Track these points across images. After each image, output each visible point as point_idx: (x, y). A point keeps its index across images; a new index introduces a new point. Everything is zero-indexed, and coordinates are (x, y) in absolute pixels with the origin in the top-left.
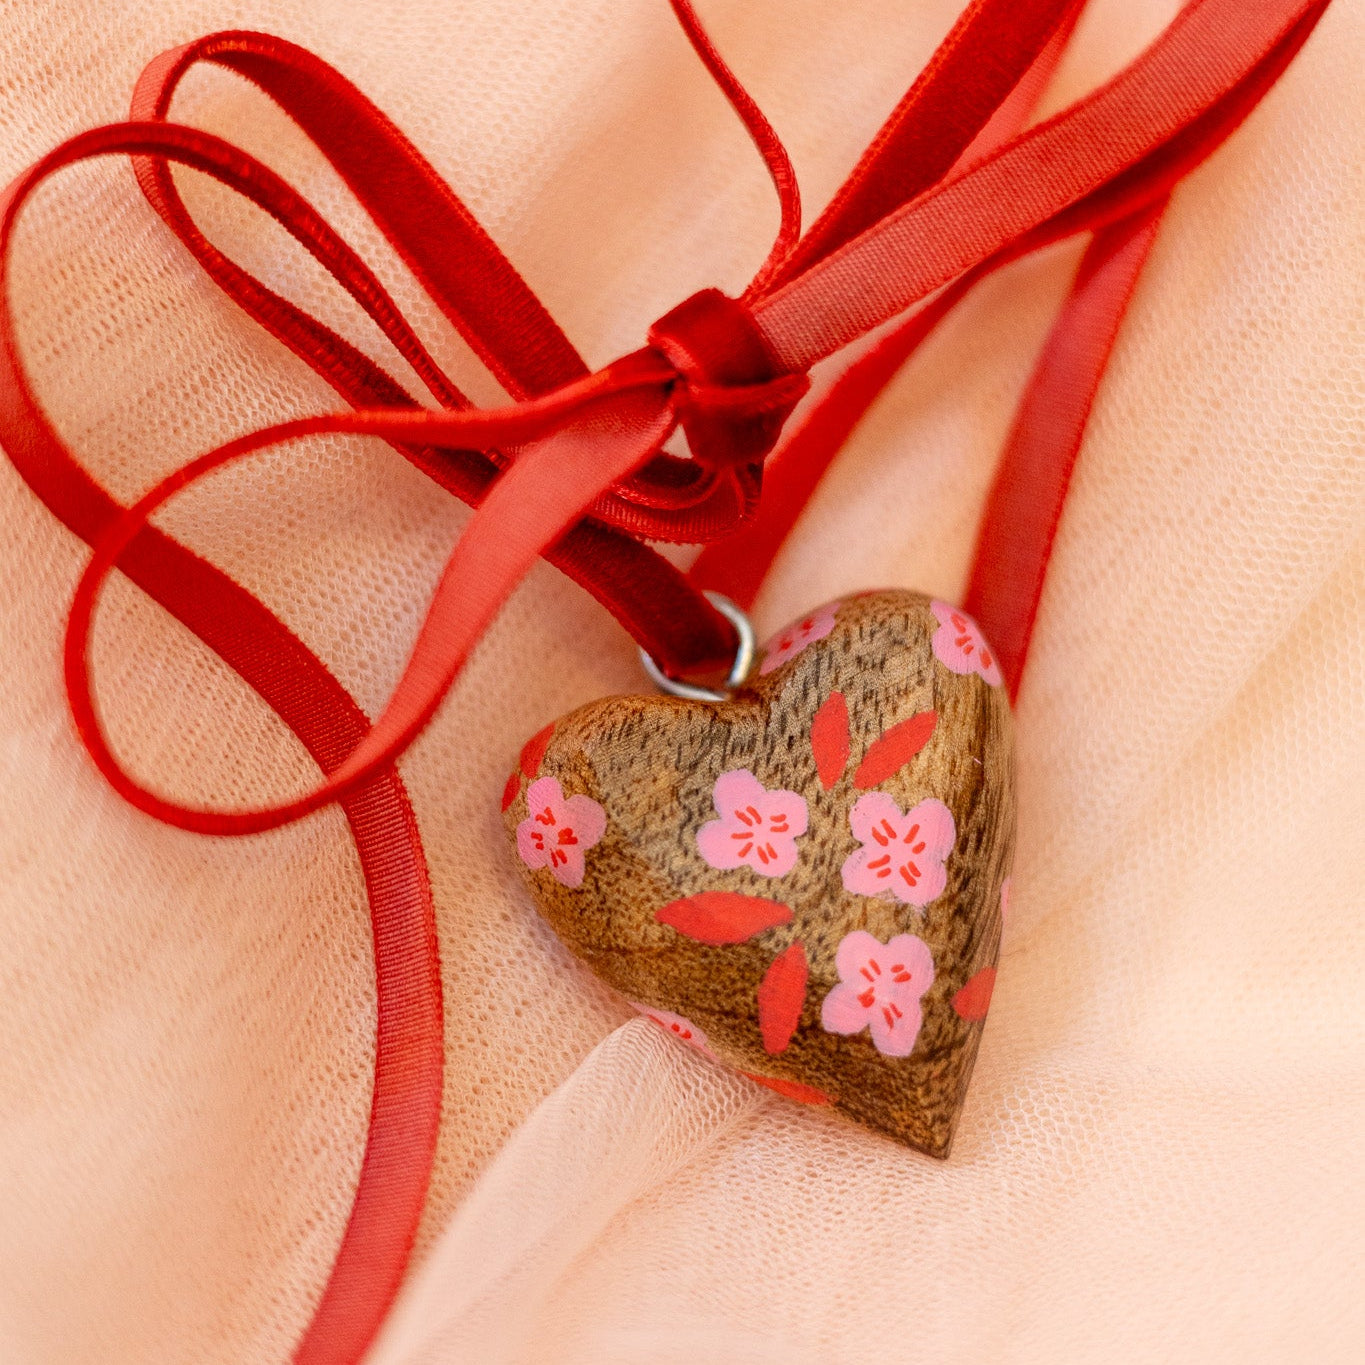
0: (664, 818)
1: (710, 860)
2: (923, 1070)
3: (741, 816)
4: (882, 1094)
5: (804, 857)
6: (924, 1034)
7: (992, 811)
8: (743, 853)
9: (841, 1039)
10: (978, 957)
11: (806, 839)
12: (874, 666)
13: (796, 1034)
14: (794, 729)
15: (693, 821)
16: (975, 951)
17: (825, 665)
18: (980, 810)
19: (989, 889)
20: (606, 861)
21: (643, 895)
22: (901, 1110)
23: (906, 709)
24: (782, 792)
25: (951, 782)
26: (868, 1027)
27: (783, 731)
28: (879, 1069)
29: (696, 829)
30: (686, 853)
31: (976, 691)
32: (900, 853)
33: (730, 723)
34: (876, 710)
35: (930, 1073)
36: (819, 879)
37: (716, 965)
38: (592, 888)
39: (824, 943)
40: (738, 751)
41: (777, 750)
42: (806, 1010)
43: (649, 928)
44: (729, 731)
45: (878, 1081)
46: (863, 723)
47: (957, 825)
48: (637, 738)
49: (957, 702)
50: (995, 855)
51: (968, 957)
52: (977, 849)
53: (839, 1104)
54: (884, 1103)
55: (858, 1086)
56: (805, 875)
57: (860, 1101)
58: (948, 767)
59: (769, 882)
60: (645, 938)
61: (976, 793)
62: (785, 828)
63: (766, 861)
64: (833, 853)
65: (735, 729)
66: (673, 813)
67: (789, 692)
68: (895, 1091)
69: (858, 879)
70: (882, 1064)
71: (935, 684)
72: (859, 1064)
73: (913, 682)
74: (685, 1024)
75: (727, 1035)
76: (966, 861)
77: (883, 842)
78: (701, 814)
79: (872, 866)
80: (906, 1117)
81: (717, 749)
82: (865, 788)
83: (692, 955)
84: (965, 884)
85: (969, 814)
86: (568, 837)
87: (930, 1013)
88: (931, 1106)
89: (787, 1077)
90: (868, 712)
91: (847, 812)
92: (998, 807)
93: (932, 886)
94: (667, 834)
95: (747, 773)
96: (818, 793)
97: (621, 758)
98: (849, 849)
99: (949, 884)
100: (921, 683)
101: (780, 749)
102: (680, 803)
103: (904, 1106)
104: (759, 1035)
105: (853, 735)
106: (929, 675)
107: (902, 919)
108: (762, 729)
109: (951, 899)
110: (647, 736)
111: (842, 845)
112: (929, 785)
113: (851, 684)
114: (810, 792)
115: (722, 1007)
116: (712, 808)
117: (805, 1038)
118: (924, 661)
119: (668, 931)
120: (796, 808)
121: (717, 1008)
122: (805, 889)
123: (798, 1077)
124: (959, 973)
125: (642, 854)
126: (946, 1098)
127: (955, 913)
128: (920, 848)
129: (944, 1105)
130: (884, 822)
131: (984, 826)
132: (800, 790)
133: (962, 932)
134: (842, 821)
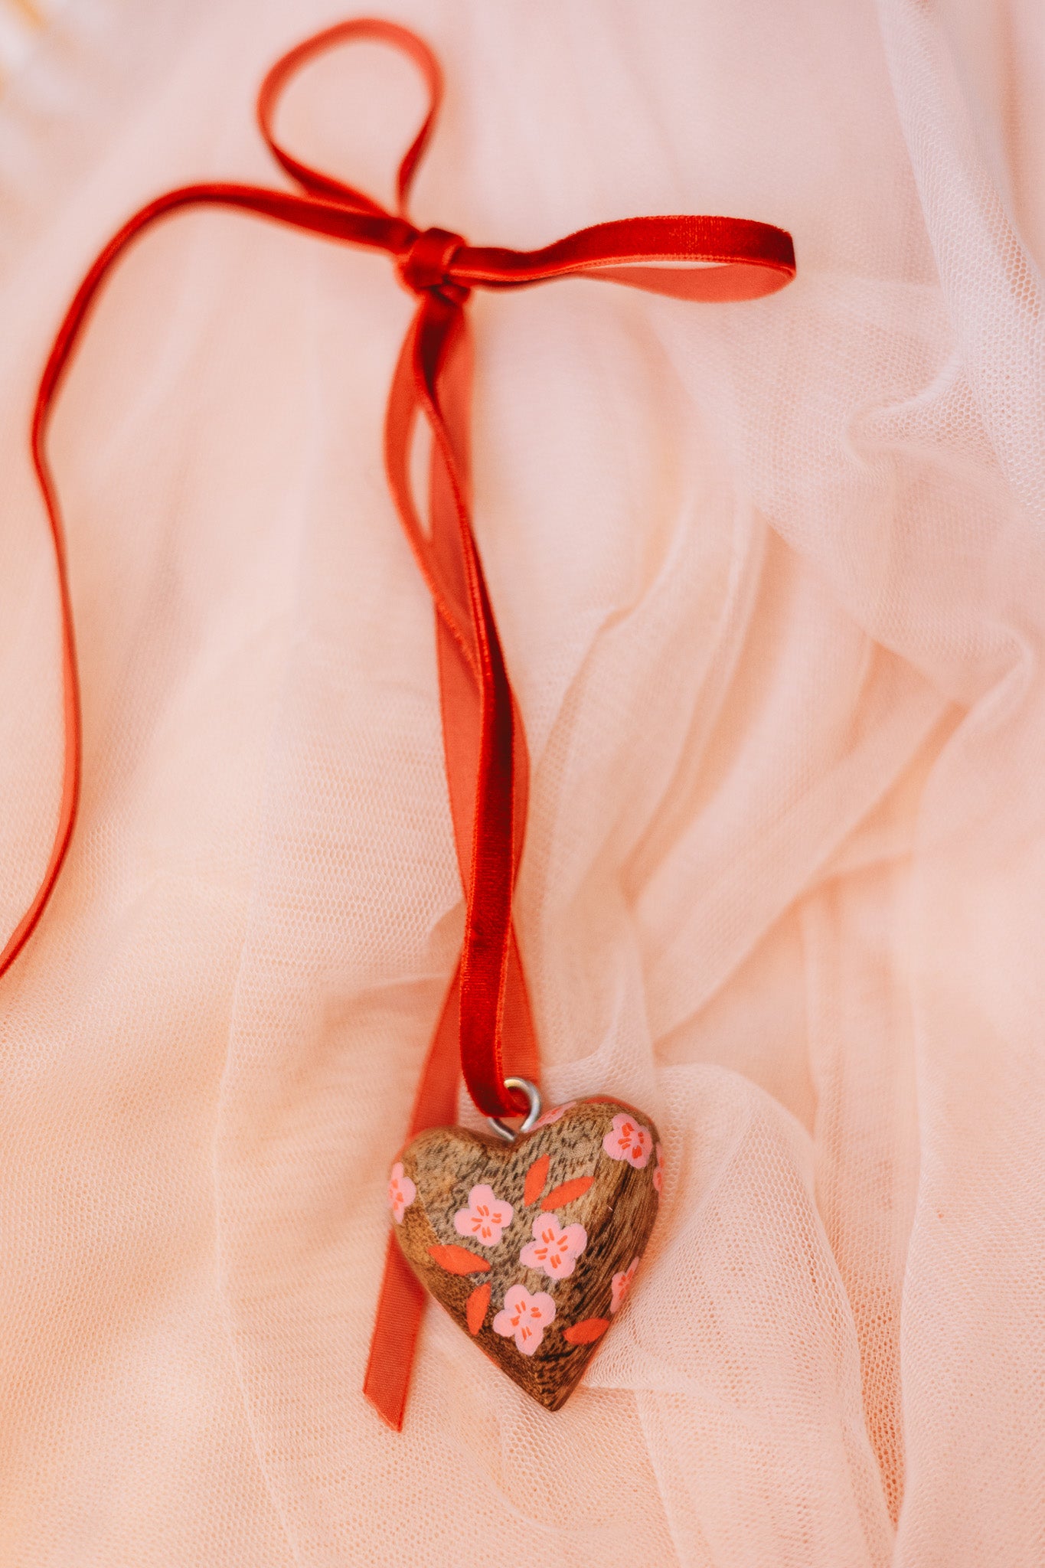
0: (442, 1201)
1: (458, 1229)
2: (540, 1365)
3: (479, 1209)
4: (518, 1371)
5: (504, 1239)
6: (542, 1346)
7: (613, 1237)
8: (475, 1229)
9: (501, 1338)
10: (585, 1312)
11: (508, 1230)
12: (569, 1145)
13: (482, 1328)
14: (519, 1169)
15: (456, 1206)
16: (584, 1309)
17: (546, 1138)
18: (605, 1235)
19: (602, 1278)
20: (412, 1215)
21: (424, 1237)
23: (579, 1172)
24: (503, 1202)
25: (591, 1217)
26: (514, 1336)
27: (513, 1169)
28: (518, 1359)
29: (456, 1211)
30: (448, 1222)
31: (622, 1171)
32: (553, 1249)
33: (490, 1158)
34: (564, 1169)
35: (544, 1367)
36: (508, 1252)
37: (450, 1283)
38: (405, 1226)
39: (502, 1287)
40: (488, 1174)
41: (507, 1179)
42: (487, 1318)
43: (424, 1255)
45: (517, 1362)
46: (555, 1175)
47: (589, 1240)
48: (442, 1155)
49: (608, 1174)
50: (610, 1261)
51: (578, 1311)
52: (598, 1255)
54: (519, 1375)
55: (507, 1363)
56: (503, 1248)
57: (510, 1369)
58: (592, 1208)
59: (483, 1248)
60: (423, 1259)
61: (604, 1225)
62: (499, 1222)
63: (485, 1236)
64: (519, 1240)
65: (491, 1162)
66: (447, 1200)
67: (524, 1150)
68: (524, 1370)
69: (528, 1258)
70: (519, 1356)
71: (598, 1162)
72: (509, 1352)
73: (587, 1159)
76: (589, 1261)
77: (546, 1241)
78: (461, 1203)
79: (537, 1252)
81: (479, 1171)
82: (545, 1210)
83: (441, 1274)
84: (585, 1273)
85: (597, 1236)
86: (400, 1197)
87: (548, 1337)
88: (542, 1384)
90: (559, 1170)
91: (533, 1221)
92: (618, 1235)
93: (565, 1270)
94: (441, 1210)
95: (489, 1188)
96: (521, 1206)
98: (528, 1240)
99: (576, 1271)
100: (591, 1160)
101: (510, 1178)
102: (452, 1195)
103: (529, 1379)
104: (467, 1324)
105: (547, 1180)
106: (596, 1157)
107: (545, 1284)
108: (504, 1165)
109: (574, 1280)
110: (447, 1156)
111: (524, 1237)
112: (579, 1217)
113: (555, 1152)
114: (518, 1206)
116: (467, 1202)
117: (486, 1332)
118: (595, 1149)
119: (432, 1259)
120: (507, 1212)
122: (500, 1256)
123: (484, 1349)
124: (570, 1318)
125: (428, 1217)
126: (554, 1381)
127: (575, 1287)
128: (564, 1249)
129: (552, 1384)
130: (550, 1231)
131: (606, 1244)
132: (512, 1203)
133: (577, 1298)
134: (529, 1225)
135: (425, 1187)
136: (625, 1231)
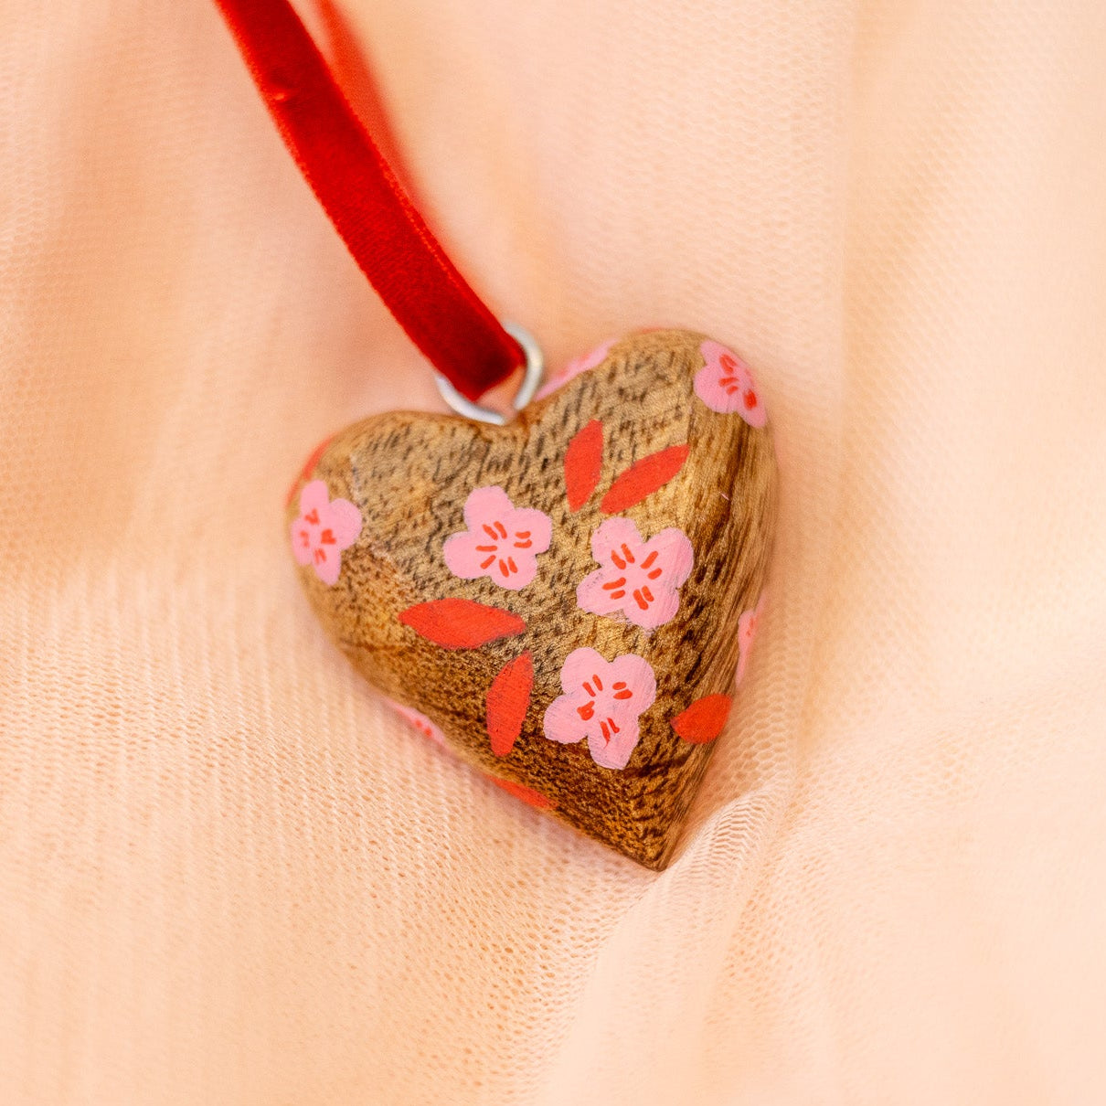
0: (415, 526)
1: (453, 568)
2: (637, 784)
3: (488, 529)
4: (597, 803)
5: (543, 574)
6: (640, 749)
7: (735, 545)
8: (485, 565)
9: (560, 747)
10: (704, 682)
11: (547, 556)
12: (635, 398)
13: (519, 739)
14: (550, 452)
15: (443, 530)
16: (702, 677)
17: (588, 393)
18: (722, 543)
19: (724, 619)
20: (358, 562)
21: (388, 596)
22: (614, 819)
23: (660, 441)
24: (531, 510)
25: (695, 514)
26: (586, 738)
27: (539, 453)
28: (594, 780)
29: (444, 538)
30: (432, 559)
31: (734, 431)
32: (636, 577)
33: (491, 442)
34: (631, 440)
35: (644, 788)
36: (555, 595)
37: (449, 668)
38: (345, 586)
39: (552, 655)
40: (493, 469)
41: (531, 470)
42: (530, 717)
43: (393, 628)
44: (488, 450)
45: (593, 790)
46: (616, 451)
47: (697, 555)
48: (401, 449)
49: (711, 439)
50: (734, 588)
51: (694, 681)
52: (715, 579)
53: (559, 809)
54: (599, 812)
55: (574, 793)
56: (542, 590)
57: (576, 807)
58: (693, 500)
59: (506, 595)
60: (389, 636)
61: (719, 526)
62: (528, 544)
63: (506, 573)
64: (571, 572)
65: (494, 447)
66: (424, 521)
67: (550, 417)
68: (608, 802)
69: (591, 598)
70: (598, 775)
71: (692, 419)
72: (576, 773)
73: (671, 415)
74: (426, 722)
75: (460, 734)
76: (702, 590)
77: (621, 565)
78: (451, 525)
79: (607, 587)
80: (619, 828)
81: (475, 465)
82: (610, 513)
83: (429, 656)
84: (697, 612)
85: (710, 547)
86: (328, 537)
87: (648, 731)
88: (643, 819)
89: (513, 779)
90: (623, 441)
91: (590, 534)
92: (743, 542)
93: (663, 610)
94: (417, 541)
95: (499, 490)
96: (565, 514)
97: (383, 467)
98: (587, 569)
99: (681, 608)
100: (678, 417)
101: (534, 469)
102: (432, 513)
103: (617, 817)
104: (487, 737)
105: (606, 462)
106: (686, 410)
107: (631, 638)
108: (520, 449)
109: (681, 626)
110: (410, 449)
111: (578, 566)
112: (674, 516)
113: (610, 414)
114: (557, 513)
115: (454, 708)
116: (462, 520)
117: (528, 743)
118: (683, 397)
119: (410, 632)
120: (542, 528)
121: (450, 708)
122: (540, 603)
123: (523, 781)
124: (682, 695)
125: (389, 558)
126: (661, 813)
127: (684, 638)
128: (656, 574)
129: (658, 819)
130: (624, 546)
131: (725, 559)
132: (548, 510)
133: (690, 657)
134: (584, 543)
135: (379, 508)
136: (752, 535)
